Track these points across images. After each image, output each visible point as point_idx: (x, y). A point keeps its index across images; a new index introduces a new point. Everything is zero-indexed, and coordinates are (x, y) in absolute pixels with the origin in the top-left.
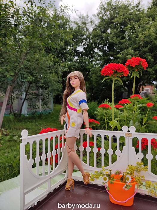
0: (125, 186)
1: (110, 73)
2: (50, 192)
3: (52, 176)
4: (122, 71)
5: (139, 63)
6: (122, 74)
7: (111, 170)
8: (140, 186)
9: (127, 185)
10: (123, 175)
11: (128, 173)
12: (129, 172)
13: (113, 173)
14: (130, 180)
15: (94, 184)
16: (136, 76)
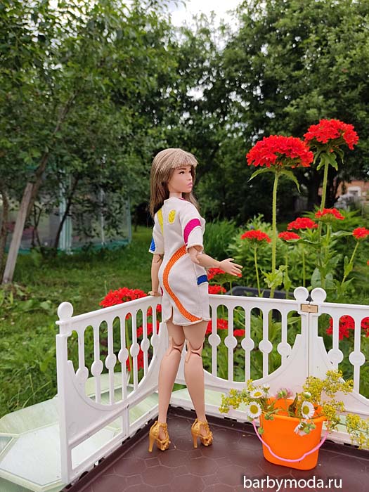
0: (300, 426)
1: (269, 159)
2: (129, 438)
3: (131, 402)
4: (296, 155)
5: (337, 135)
6: (298, 161)
7: (267, 387)
8: (333, 425)
9: (304, 424)
10: (296, 399)
11: (307, 397)
12: (310, 394)
13: (272, 395)
14: (312, 412)
15: (229, 419)
16: (329, 165)
